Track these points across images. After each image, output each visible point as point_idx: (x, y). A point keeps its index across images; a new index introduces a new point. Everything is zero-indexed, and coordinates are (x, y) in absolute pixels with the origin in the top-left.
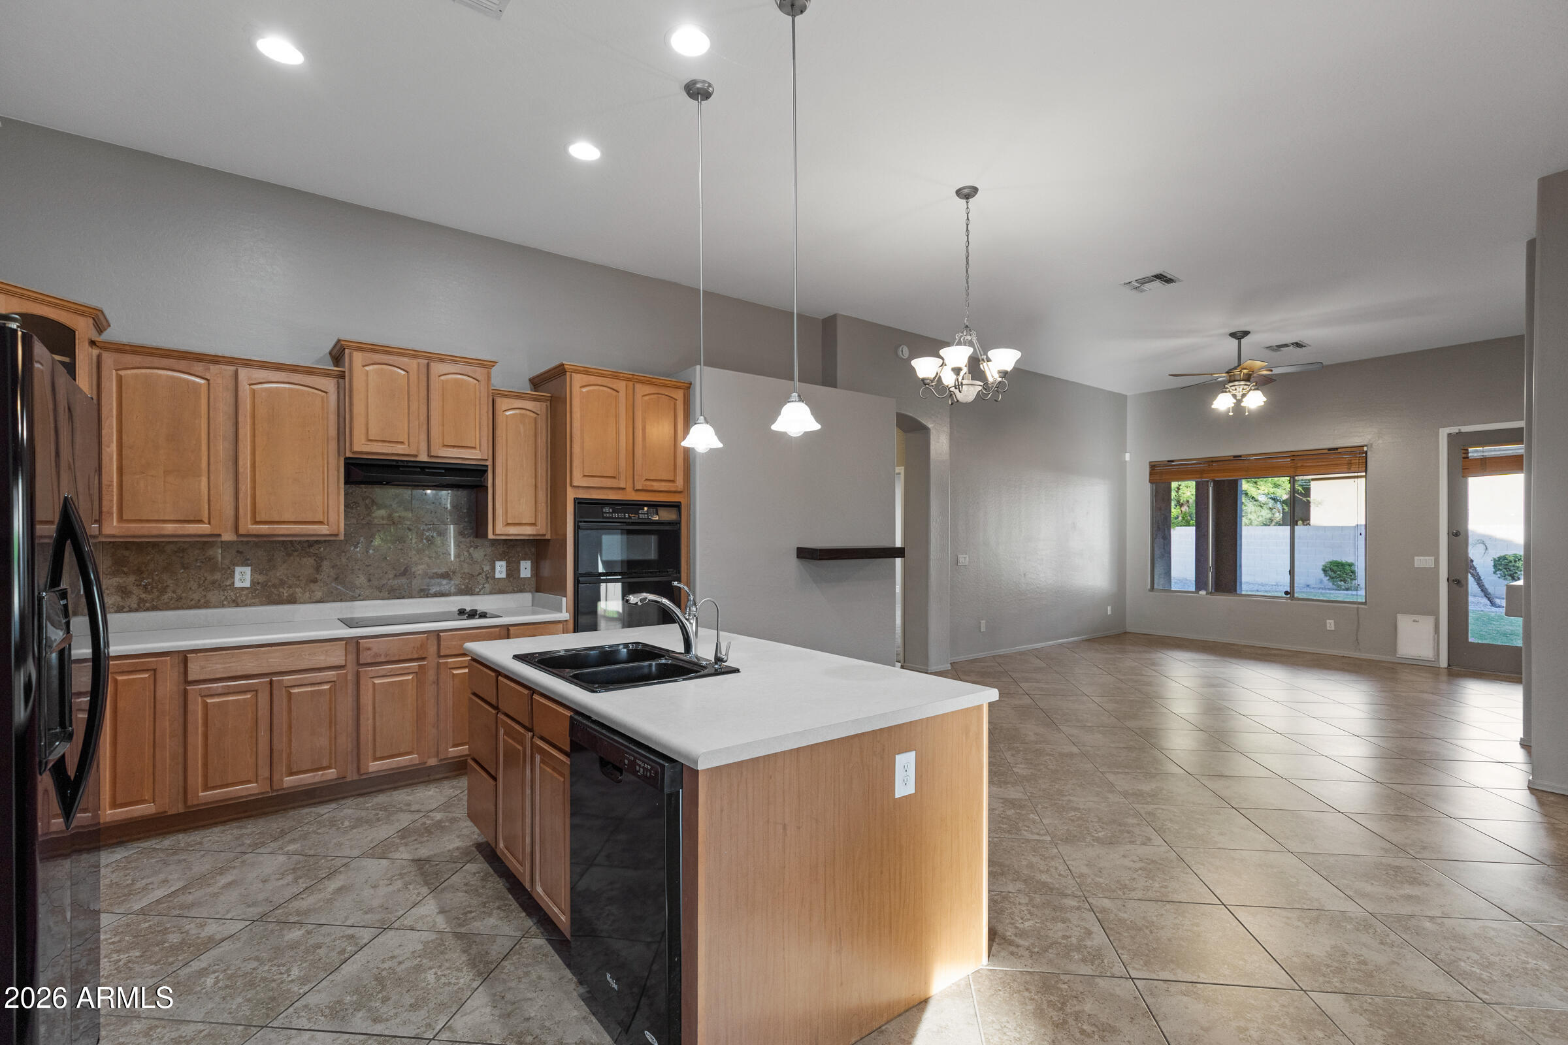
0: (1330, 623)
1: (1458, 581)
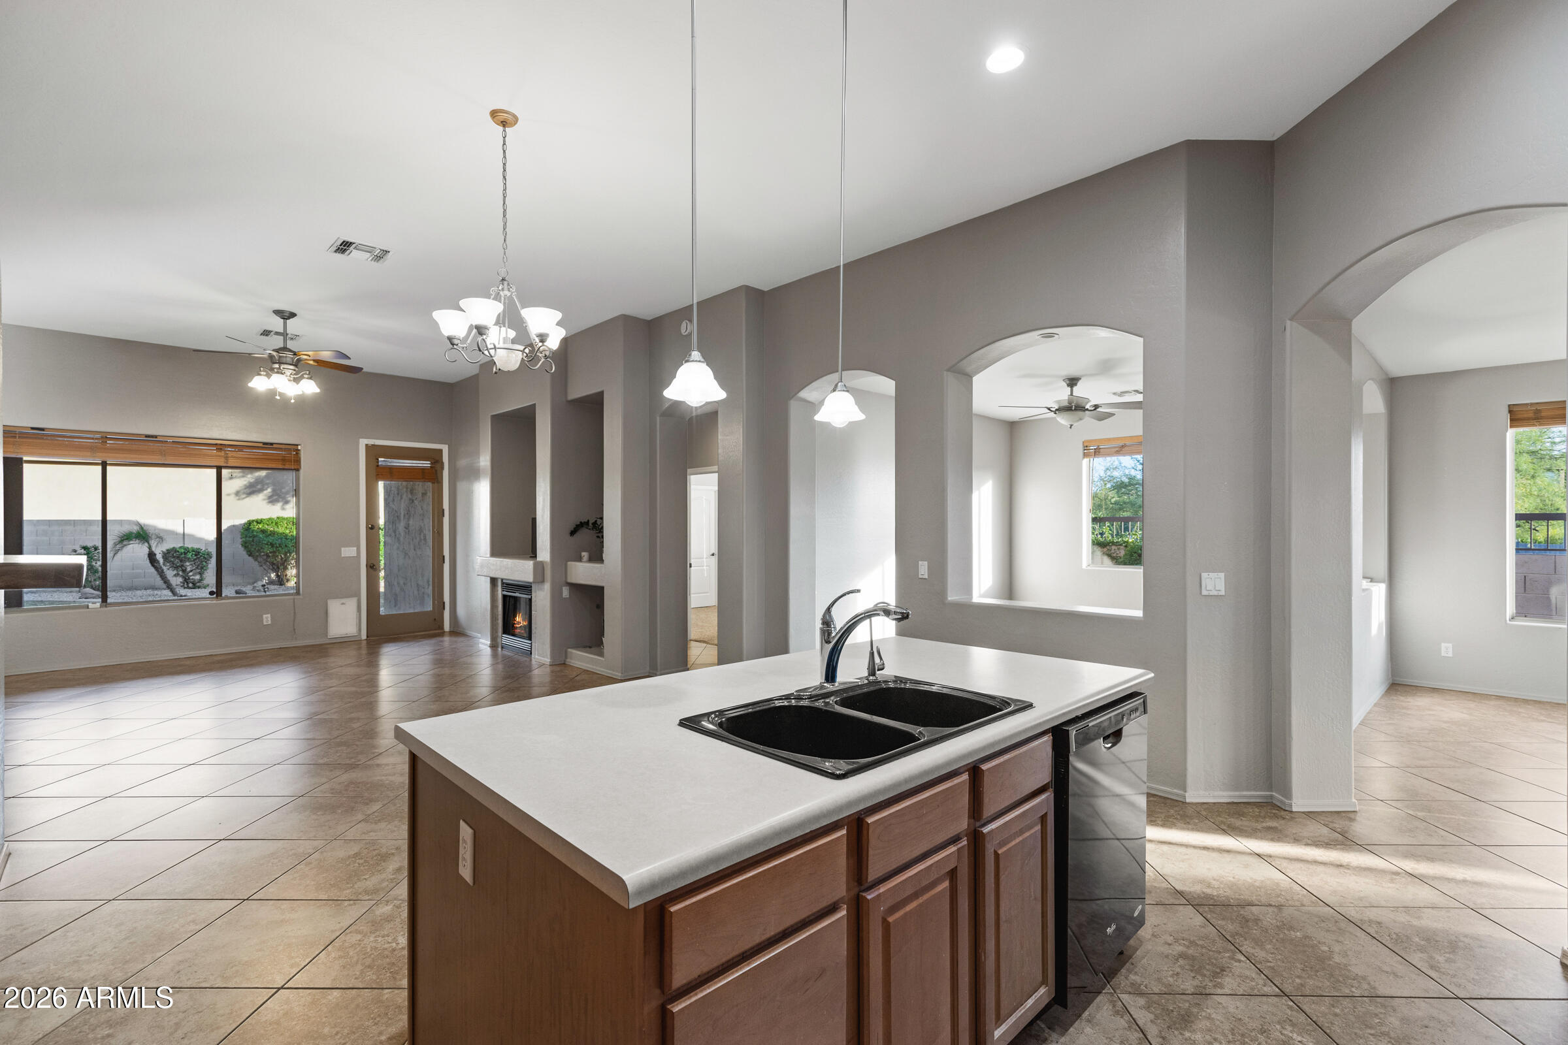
0: (267, 618)
1: (374, 566)
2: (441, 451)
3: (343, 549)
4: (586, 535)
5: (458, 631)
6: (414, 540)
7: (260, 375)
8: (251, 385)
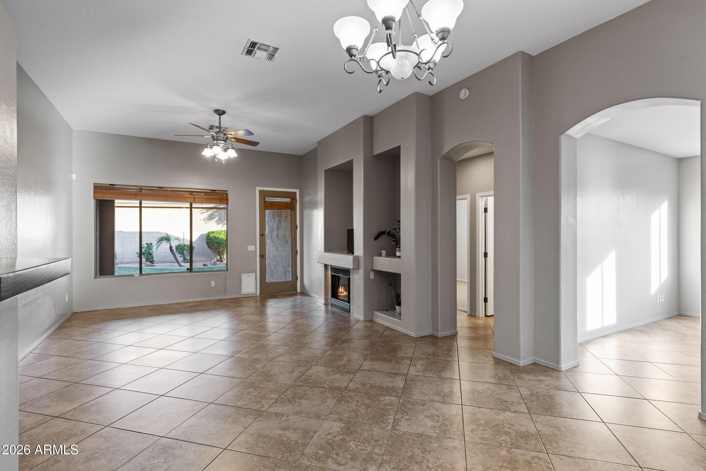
0: (213, 283)
1: (263, 256)
2: (295, 193)
3: (248, 246)
4: (383, 239)
5: (304, 293)
6: (281, 241)
7: (207, 147)
8: (203, 153)
